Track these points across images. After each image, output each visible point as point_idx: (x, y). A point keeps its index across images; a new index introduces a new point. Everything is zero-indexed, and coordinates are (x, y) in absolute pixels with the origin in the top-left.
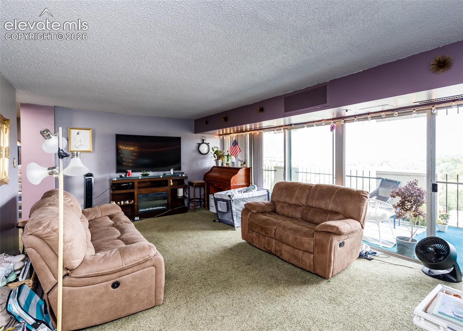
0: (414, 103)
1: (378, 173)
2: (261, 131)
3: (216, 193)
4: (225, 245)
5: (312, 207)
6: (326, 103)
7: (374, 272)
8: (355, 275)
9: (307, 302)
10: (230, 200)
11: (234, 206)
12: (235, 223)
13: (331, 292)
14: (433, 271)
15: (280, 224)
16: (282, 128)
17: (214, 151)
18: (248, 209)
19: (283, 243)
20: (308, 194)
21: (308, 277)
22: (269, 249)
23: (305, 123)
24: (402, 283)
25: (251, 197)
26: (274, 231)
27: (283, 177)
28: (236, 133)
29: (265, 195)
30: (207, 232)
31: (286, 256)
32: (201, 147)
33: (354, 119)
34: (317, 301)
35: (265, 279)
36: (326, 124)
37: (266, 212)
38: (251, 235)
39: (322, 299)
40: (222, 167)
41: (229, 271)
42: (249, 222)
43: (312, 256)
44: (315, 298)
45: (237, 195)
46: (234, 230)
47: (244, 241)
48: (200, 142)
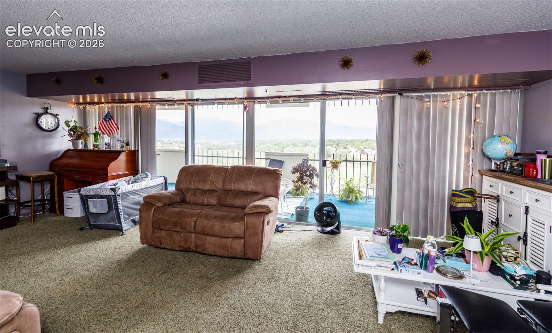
0: (318, 92)
1: (267, 154)
2: (153, 104)
3: (84, 187)
4: (117, 258)
5: (230, 190)
6: (250, 79)
7: (289, 241)
8: (278, 249)
9: (250, 290)
10: (115, 196)
11: (120, 203)
12: (123, 225)
13: (266, 271)
14: (325, 228)
15: (200, 214)
16: (185, 102)
17: (69, 127)
18: (151, 202)
19: (207, 235)
20: (224, 178)
21: (239, 265)
22: (187, 246)
23: (216, 100)
24: (311, 244)
25: (144, 188)
26: (194, 223)
27: (185, 161)
28: (110, 103)
29: (162, 184)
30: (74, 248)
31: (210, 249)
32: (42, 119)
33: (267, 101)
34: (259, 285)
35: (195, 282)
36: (239, 103)
37: (174, 203)
38: (157, 235)
39: (263, 281)
40: (85, 151)
41: (140, 291)
42: (154, 219)
43: (243, 241)
44: (255, 282)
45: (124, 187)
46: (122, 235)
47: (144, 246)
48: (41, 111)
